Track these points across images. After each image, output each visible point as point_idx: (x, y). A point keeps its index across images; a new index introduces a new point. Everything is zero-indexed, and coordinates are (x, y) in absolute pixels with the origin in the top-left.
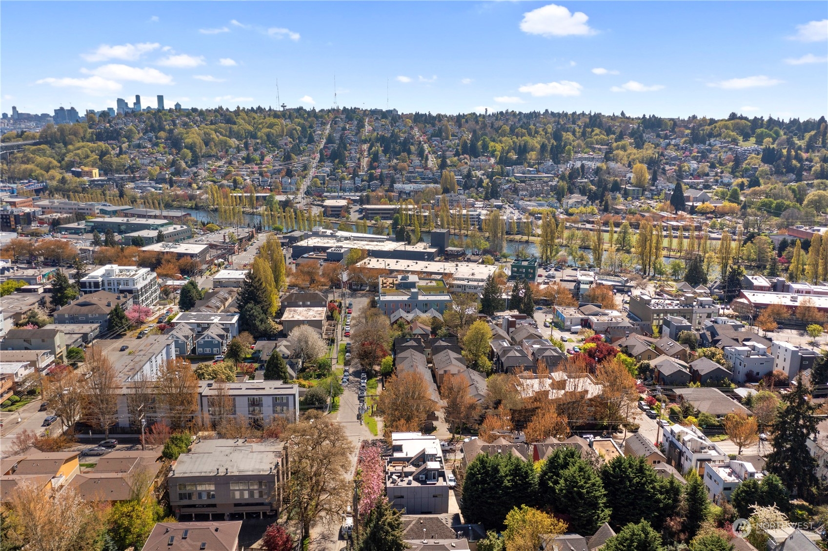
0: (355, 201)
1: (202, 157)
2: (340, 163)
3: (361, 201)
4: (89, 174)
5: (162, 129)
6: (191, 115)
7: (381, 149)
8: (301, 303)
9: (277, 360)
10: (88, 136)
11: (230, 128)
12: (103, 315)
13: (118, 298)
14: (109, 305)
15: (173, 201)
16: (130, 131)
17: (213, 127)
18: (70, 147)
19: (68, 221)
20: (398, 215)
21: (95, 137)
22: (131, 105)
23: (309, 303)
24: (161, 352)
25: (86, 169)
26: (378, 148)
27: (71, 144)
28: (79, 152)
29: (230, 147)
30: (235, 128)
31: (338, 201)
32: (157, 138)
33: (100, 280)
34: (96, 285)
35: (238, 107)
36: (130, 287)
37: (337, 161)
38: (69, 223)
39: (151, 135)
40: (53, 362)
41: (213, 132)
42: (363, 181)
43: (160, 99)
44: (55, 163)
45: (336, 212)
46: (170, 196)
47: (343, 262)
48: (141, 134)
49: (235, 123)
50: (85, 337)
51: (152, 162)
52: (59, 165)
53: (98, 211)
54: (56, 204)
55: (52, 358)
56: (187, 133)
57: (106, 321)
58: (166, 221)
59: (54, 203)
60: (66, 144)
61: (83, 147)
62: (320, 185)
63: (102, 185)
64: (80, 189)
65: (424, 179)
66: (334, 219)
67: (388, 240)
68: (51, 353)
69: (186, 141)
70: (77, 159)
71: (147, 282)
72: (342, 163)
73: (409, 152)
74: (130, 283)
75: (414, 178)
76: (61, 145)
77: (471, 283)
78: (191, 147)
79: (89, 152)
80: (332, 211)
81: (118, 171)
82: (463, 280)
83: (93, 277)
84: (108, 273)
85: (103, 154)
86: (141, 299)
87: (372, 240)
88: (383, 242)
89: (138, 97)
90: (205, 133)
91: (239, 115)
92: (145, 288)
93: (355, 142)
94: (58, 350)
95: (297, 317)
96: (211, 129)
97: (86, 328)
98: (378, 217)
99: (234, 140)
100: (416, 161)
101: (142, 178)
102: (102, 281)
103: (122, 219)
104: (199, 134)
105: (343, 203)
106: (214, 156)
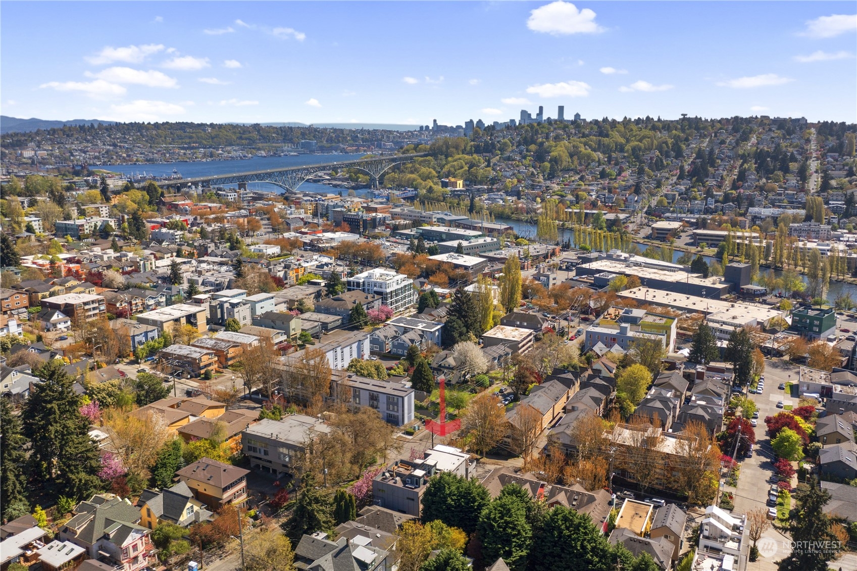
0: (692, 224)
1: (561, 171)
2: (697, 181)
3: (697, 225)
4: (454, 184)
5: (533, 142)
6: (567, 127)
7: (754, 166)
8: (518, 323)
9: (422, 367)
10: (468, 148)
11: (600, 141)
12: (346, 310)
13: (367, 298)
14: (354, 303)
15: (512, 213)
16: (505, 144)
17: (583, 140)
18: (450, 159)
19: (405, 227)
20: (725, 243)
21: (473, 149)
22: (534, 116)
23: (525, 324)
24: (351, 345)
25: (453, 180)
26: (752, 165)
27: (451, 156)
28: (455, 163)
29: (593, 161)
30: (606, 140)
31: (671, 223)
32: (528, 151)
33: (361, 281)
34: (358, 284)
35: (625, 118)
36: (383, 290)
37: (694, 179)
38: (405, 229)
39: (523, 147)
40: (285, 341)
41: (582, 145)
42: (716, 201)
43: (561, 109)
44: (434, 173)
45: (663, 235)
46: (511, 209)
47: (607, 288)
48: (515, 147)
49: (607, 136)
50: (325, 326)
51: (514, 174)
52: (437, 175)
53: (435, 220)
54: (406, 211)
55: (284, 337)
56: (556, 146)
57: (348, 315)
58: (480, 233)
59: (404, 210)
60: (447, 157)
61: (460, 159)
62: (666, 204)
63: (459, 196)
64: (442, 198)
65: (792, 202)
66: (658, 242)
67: (681, 269)
68: (285, 334)
69: (552, 154)
70: (452, 169)
71: (399, 287)
72: (700, 180)
73: (786, 170)
74: (383, 286)
75: (780, 201)
76: (443, 157)
77: (725, 327)
78: (555, 161)
79: (464, 164)
80: (658, 233)
81: (481, 183)
82: (718, 322)
83: (357, 278)
84: (370, 277)
85: (472, 165)
86: (389, 301)
87: (663, 268)
88: (674, 271)
89: (541, 108)
90: (574, 146)
91: (615, 127)
92: (396, 292)
93: (729, 157)
94: (292, 332)
95: (500, 335)
96: (581, 142)
97: (329, 319)
98: (705, 244)
99: (599, 153)
100: (793, 181)
101: (498, 190)
102: (364, 282)
103: (445, 228)
104: (566, 148)
105: (675, 225)
106: (572, 170)
